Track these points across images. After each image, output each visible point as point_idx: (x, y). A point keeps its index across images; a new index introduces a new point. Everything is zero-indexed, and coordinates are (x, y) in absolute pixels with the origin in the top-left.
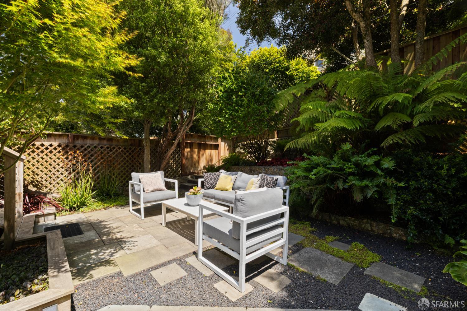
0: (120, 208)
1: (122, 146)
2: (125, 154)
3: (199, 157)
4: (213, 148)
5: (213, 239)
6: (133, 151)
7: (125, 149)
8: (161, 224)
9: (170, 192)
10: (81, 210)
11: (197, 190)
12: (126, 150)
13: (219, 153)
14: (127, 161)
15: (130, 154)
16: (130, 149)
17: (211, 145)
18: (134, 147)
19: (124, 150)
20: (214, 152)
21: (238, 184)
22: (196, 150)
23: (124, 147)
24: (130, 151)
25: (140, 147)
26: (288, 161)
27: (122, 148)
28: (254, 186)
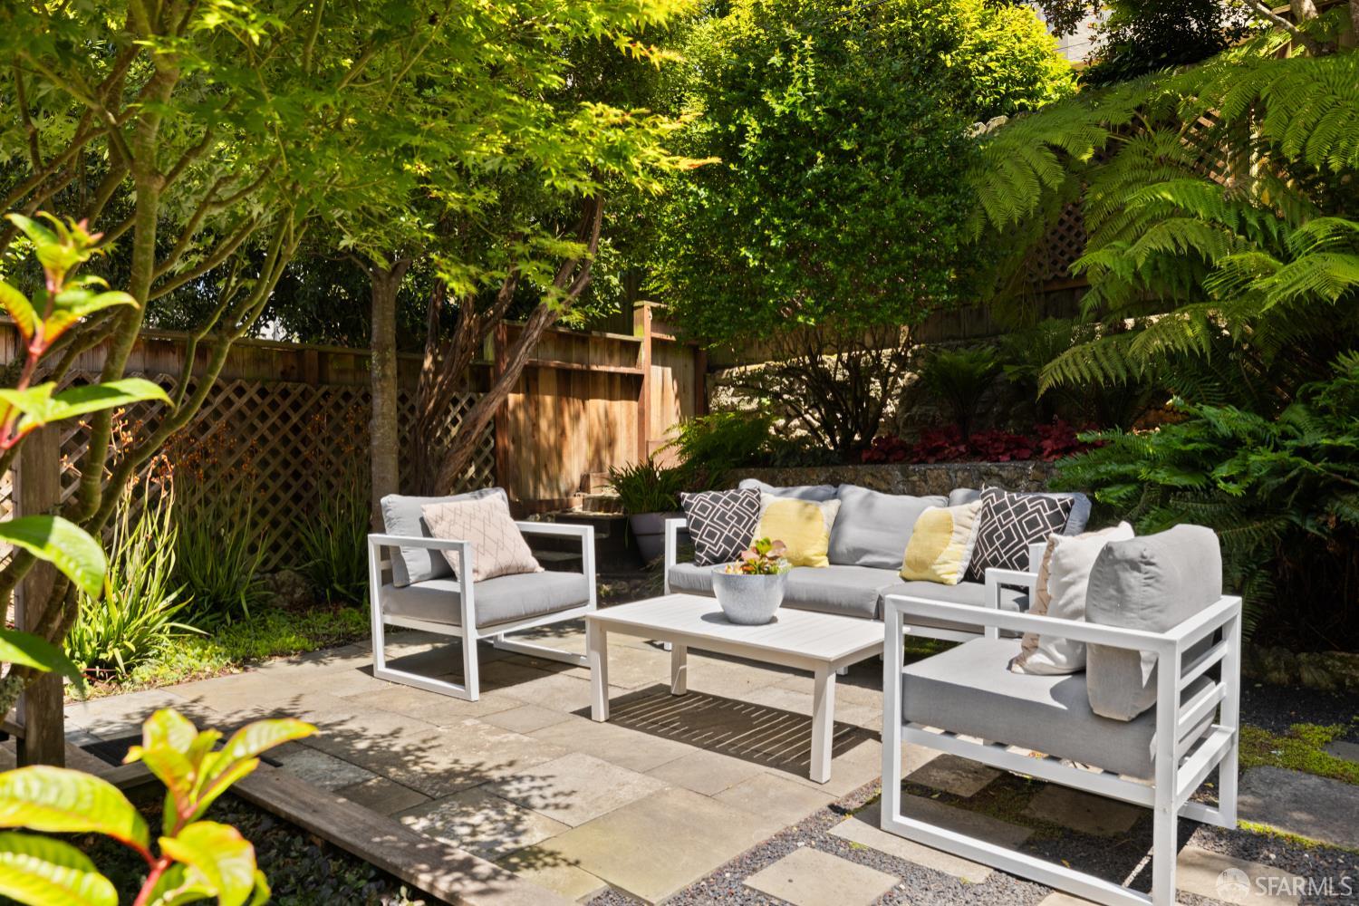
0: (308, 666)
1: (252, 381)
2: (263, 417)
3: (562, 434)
4: (617, 391)
5: (962, 737)
6: (296, 406)
7: (263, 393)
8: (586, 713)
9: (564, 581)
10: (142, 672)
11: (769, 554)
12: (268, 400)
13: (642, 414)
14: (274, 452)
15: (285, 418)
16: (285, 394)
17: (611, 375)
18: (301, 387)
19: (257, 399)
20: (622, 410)
21: (854, 535)
22: (549, 400)
23: (258, 386)
24: (285, 405)
25: (324, 388)
26: (1083, 431)
27: (252, 393)
28: (955, 537)
